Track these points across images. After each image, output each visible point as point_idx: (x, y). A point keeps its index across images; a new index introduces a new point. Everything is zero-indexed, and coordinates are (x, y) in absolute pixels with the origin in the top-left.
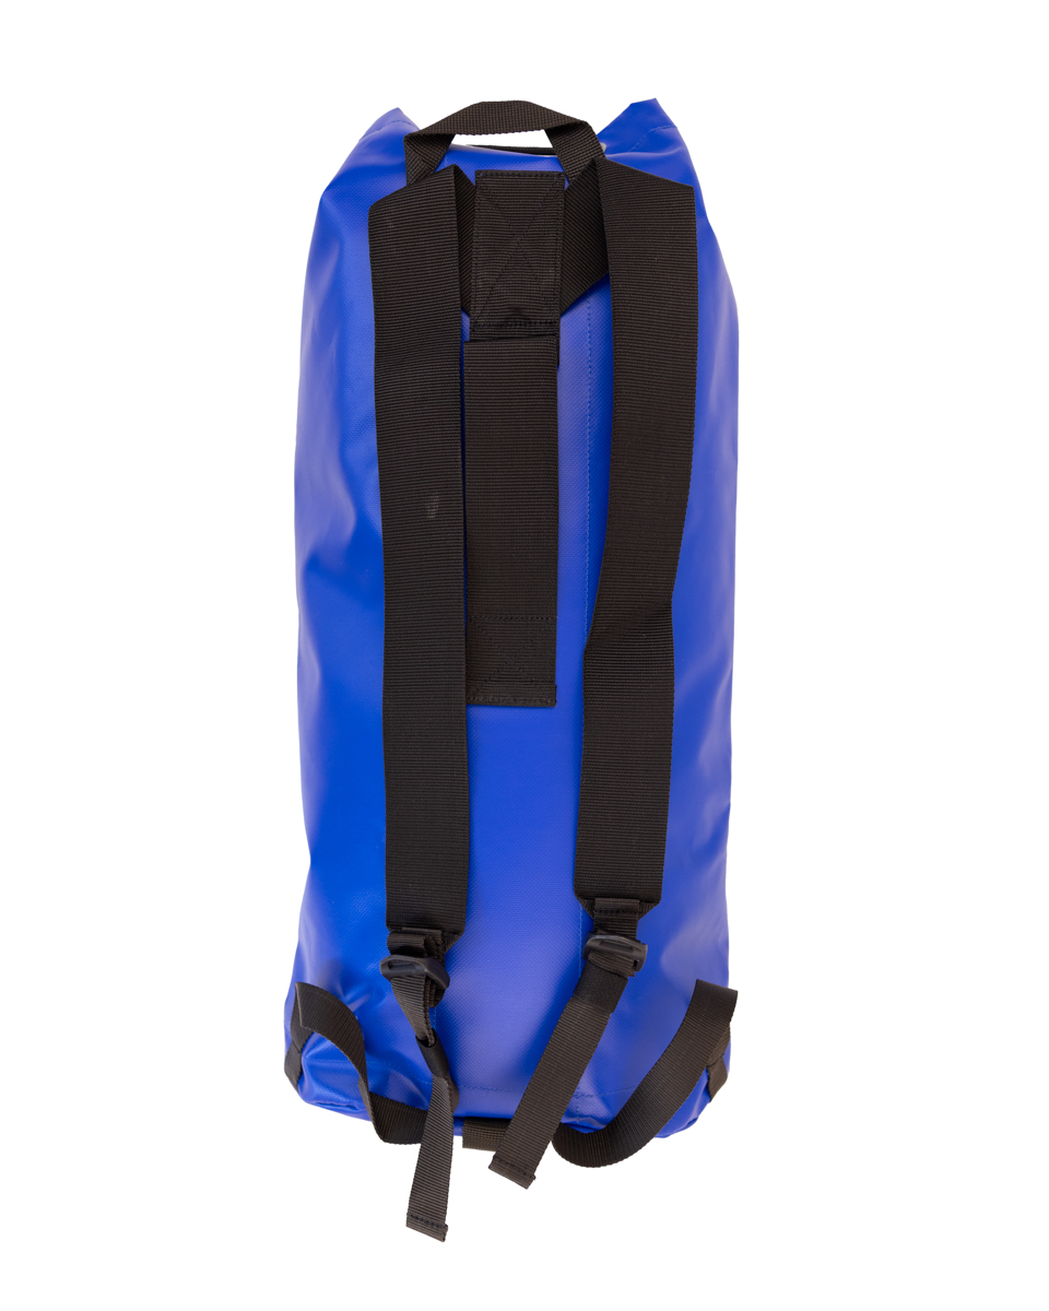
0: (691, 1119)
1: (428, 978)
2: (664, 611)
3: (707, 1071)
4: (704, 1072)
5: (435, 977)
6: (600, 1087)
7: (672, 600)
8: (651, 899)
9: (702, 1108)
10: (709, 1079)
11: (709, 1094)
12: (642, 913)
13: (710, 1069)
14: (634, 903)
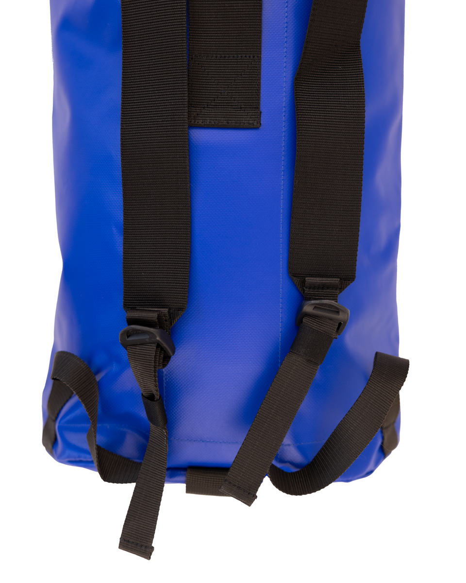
0: (368, 470)
1: (159, 345)
2: (355, 49)
3: (382, 432)
4: (378, 433)
5: (165, 345)
6: (296, 439)
7: (361, 40)
8: (348, 278)
9: (377, 463)
10: (383, 438)
11: (384, 452)
12: (342, 289)
13: (384, 431)
14: (335, 281)
